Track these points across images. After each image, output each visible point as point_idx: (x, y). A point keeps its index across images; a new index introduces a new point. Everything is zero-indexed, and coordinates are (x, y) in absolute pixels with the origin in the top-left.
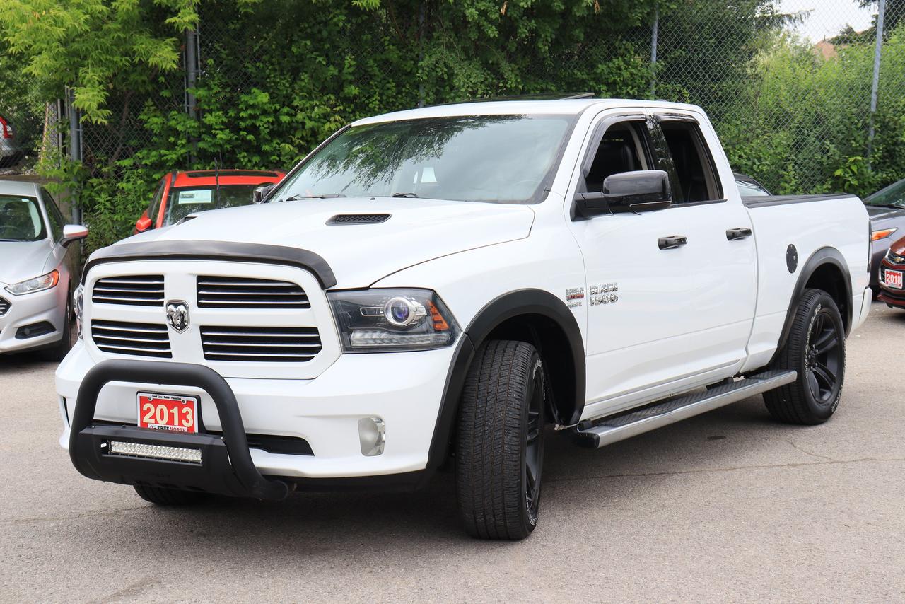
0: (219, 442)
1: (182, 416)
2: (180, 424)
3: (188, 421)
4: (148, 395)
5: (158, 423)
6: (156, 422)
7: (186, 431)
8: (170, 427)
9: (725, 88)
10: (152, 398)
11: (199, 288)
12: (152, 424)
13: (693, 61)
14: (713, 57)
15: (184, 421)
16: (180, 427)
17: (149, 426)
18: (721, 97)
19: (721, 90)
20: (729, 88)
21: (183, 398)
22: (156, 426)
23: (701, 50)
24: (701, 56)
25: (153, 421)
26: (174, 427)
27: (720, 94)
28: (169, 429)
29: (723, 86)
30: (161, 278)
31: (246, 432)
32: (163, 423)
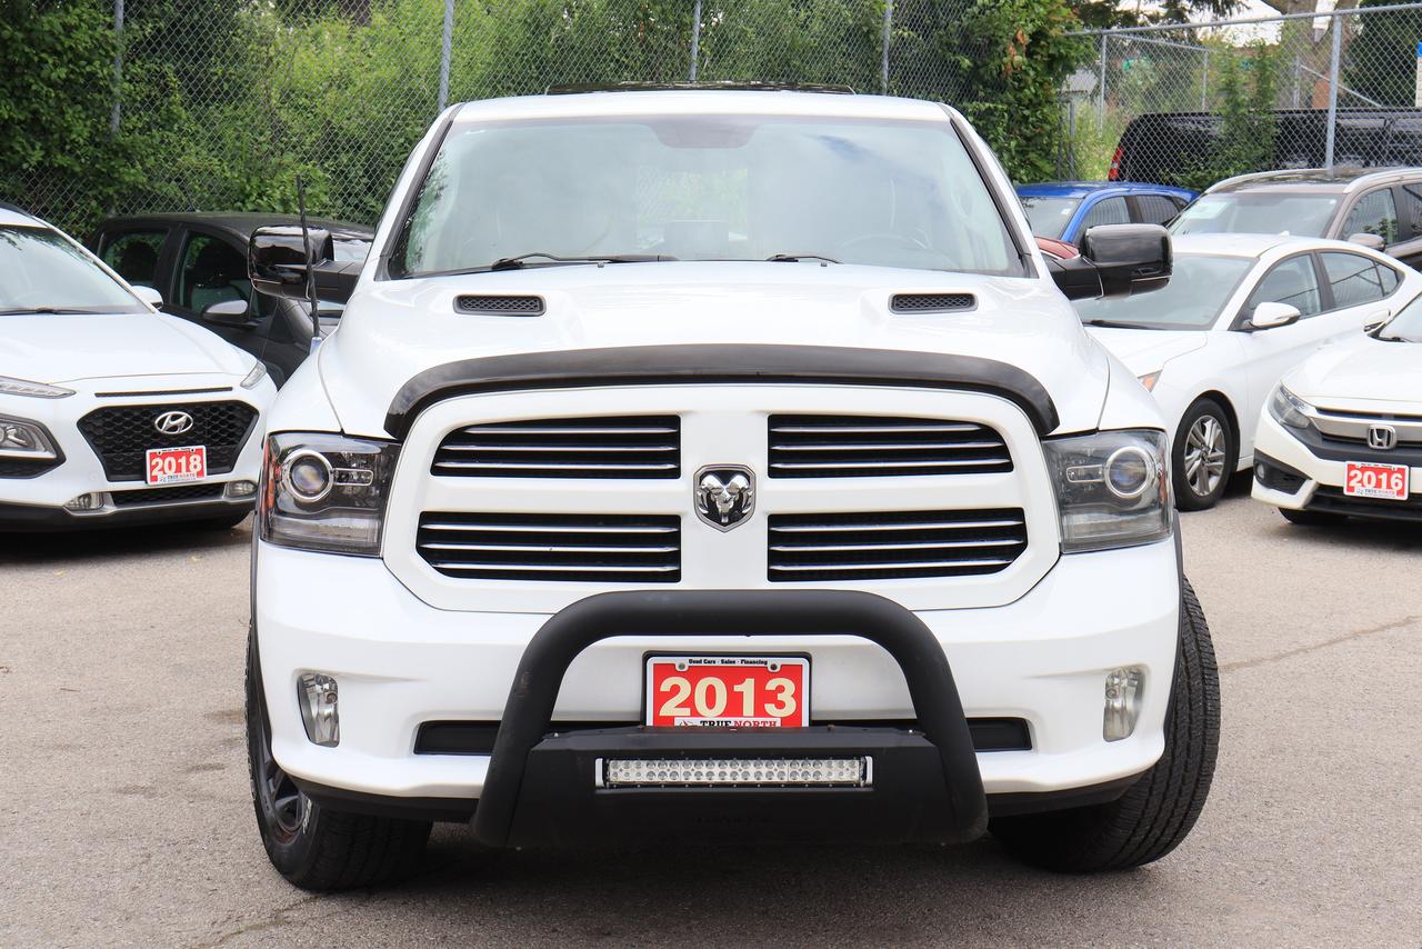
0: (914, 739)
1: (763, 697)
2: (760, 711)
3: (781, 705)
4: (677, 661)
5: (699, 715)
6: (695, 713)
7: (778, 724)
8: (733, 721)
9: (233, 77)
10: (687, 664)
11: (774, 438)
12: (682, 718)
13: (184, 26)
14: (215, 23)
15: (770, 708)
16: (760, 719)
17: (678, 722)
18: (227, 93)
19: (228, 81)
20: (240, 78)
21: (771, 661)
22: (696, 721)
23: (197, 8)
24: (196, 17)
25: (687, 711)
26: (743, 720)
27: (226, 87)
28: (732, 724)
29: (231, 74)
30: (673, 421)
31: (967, 715)
32: (712, 715)
